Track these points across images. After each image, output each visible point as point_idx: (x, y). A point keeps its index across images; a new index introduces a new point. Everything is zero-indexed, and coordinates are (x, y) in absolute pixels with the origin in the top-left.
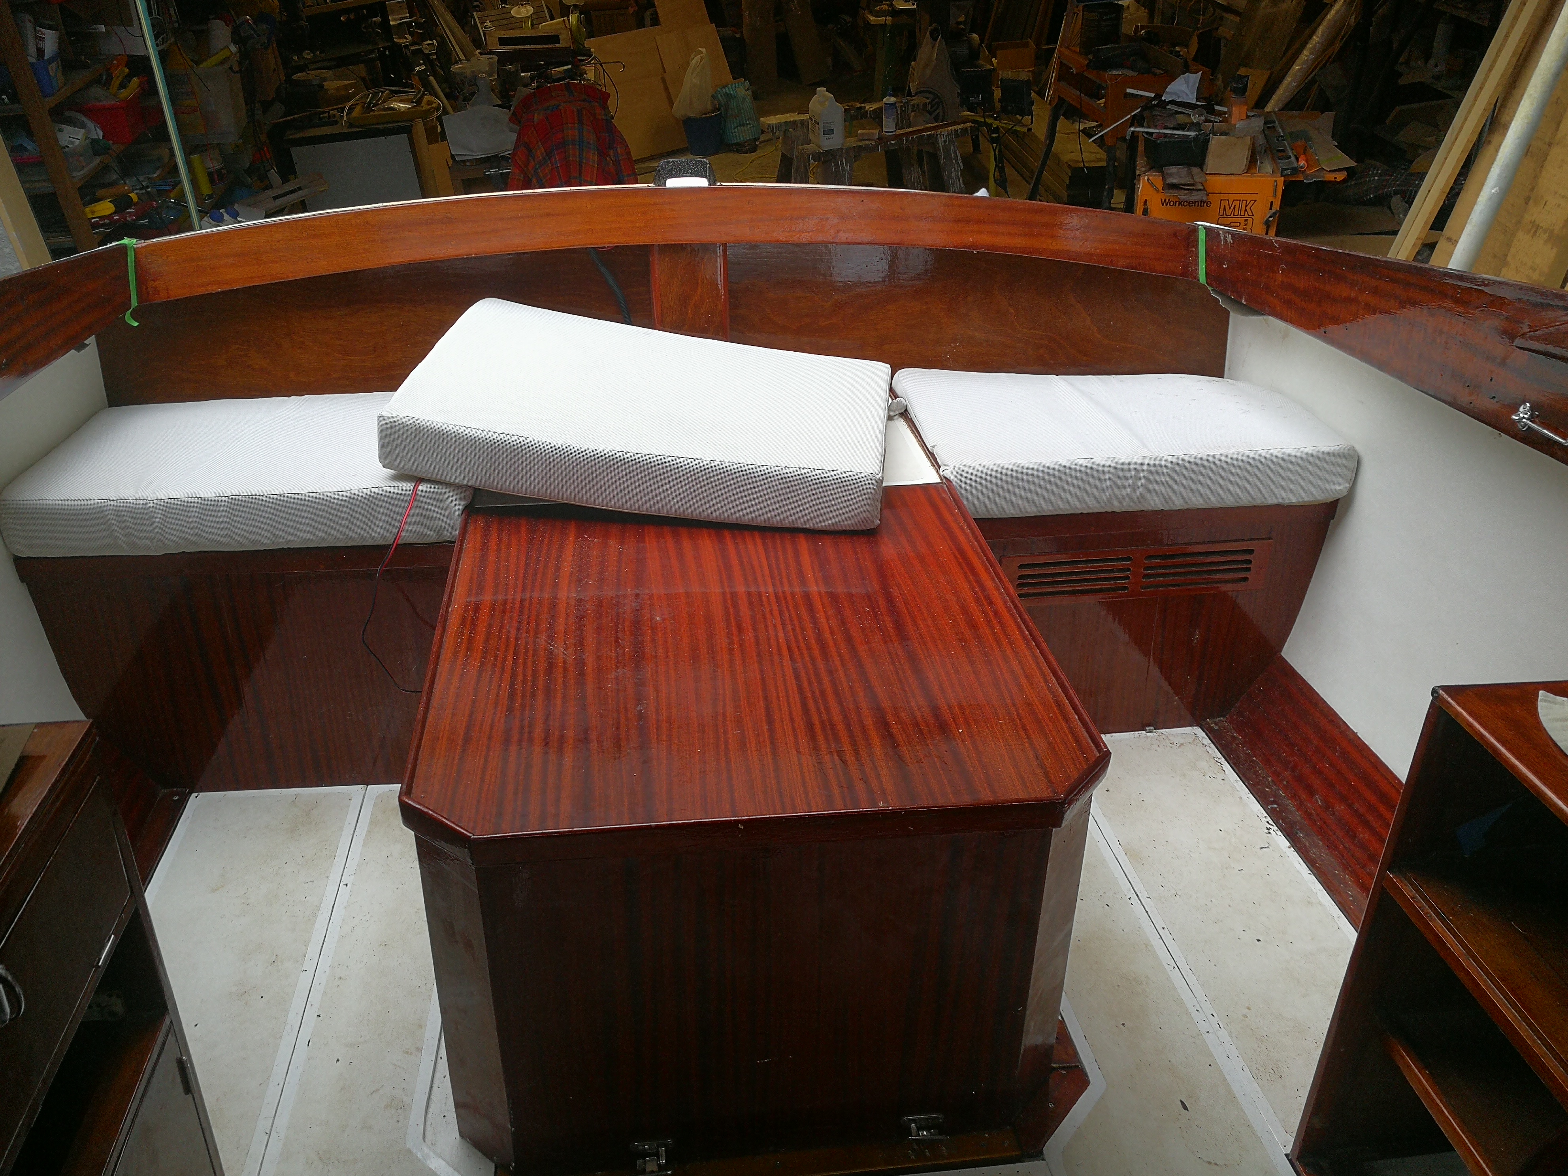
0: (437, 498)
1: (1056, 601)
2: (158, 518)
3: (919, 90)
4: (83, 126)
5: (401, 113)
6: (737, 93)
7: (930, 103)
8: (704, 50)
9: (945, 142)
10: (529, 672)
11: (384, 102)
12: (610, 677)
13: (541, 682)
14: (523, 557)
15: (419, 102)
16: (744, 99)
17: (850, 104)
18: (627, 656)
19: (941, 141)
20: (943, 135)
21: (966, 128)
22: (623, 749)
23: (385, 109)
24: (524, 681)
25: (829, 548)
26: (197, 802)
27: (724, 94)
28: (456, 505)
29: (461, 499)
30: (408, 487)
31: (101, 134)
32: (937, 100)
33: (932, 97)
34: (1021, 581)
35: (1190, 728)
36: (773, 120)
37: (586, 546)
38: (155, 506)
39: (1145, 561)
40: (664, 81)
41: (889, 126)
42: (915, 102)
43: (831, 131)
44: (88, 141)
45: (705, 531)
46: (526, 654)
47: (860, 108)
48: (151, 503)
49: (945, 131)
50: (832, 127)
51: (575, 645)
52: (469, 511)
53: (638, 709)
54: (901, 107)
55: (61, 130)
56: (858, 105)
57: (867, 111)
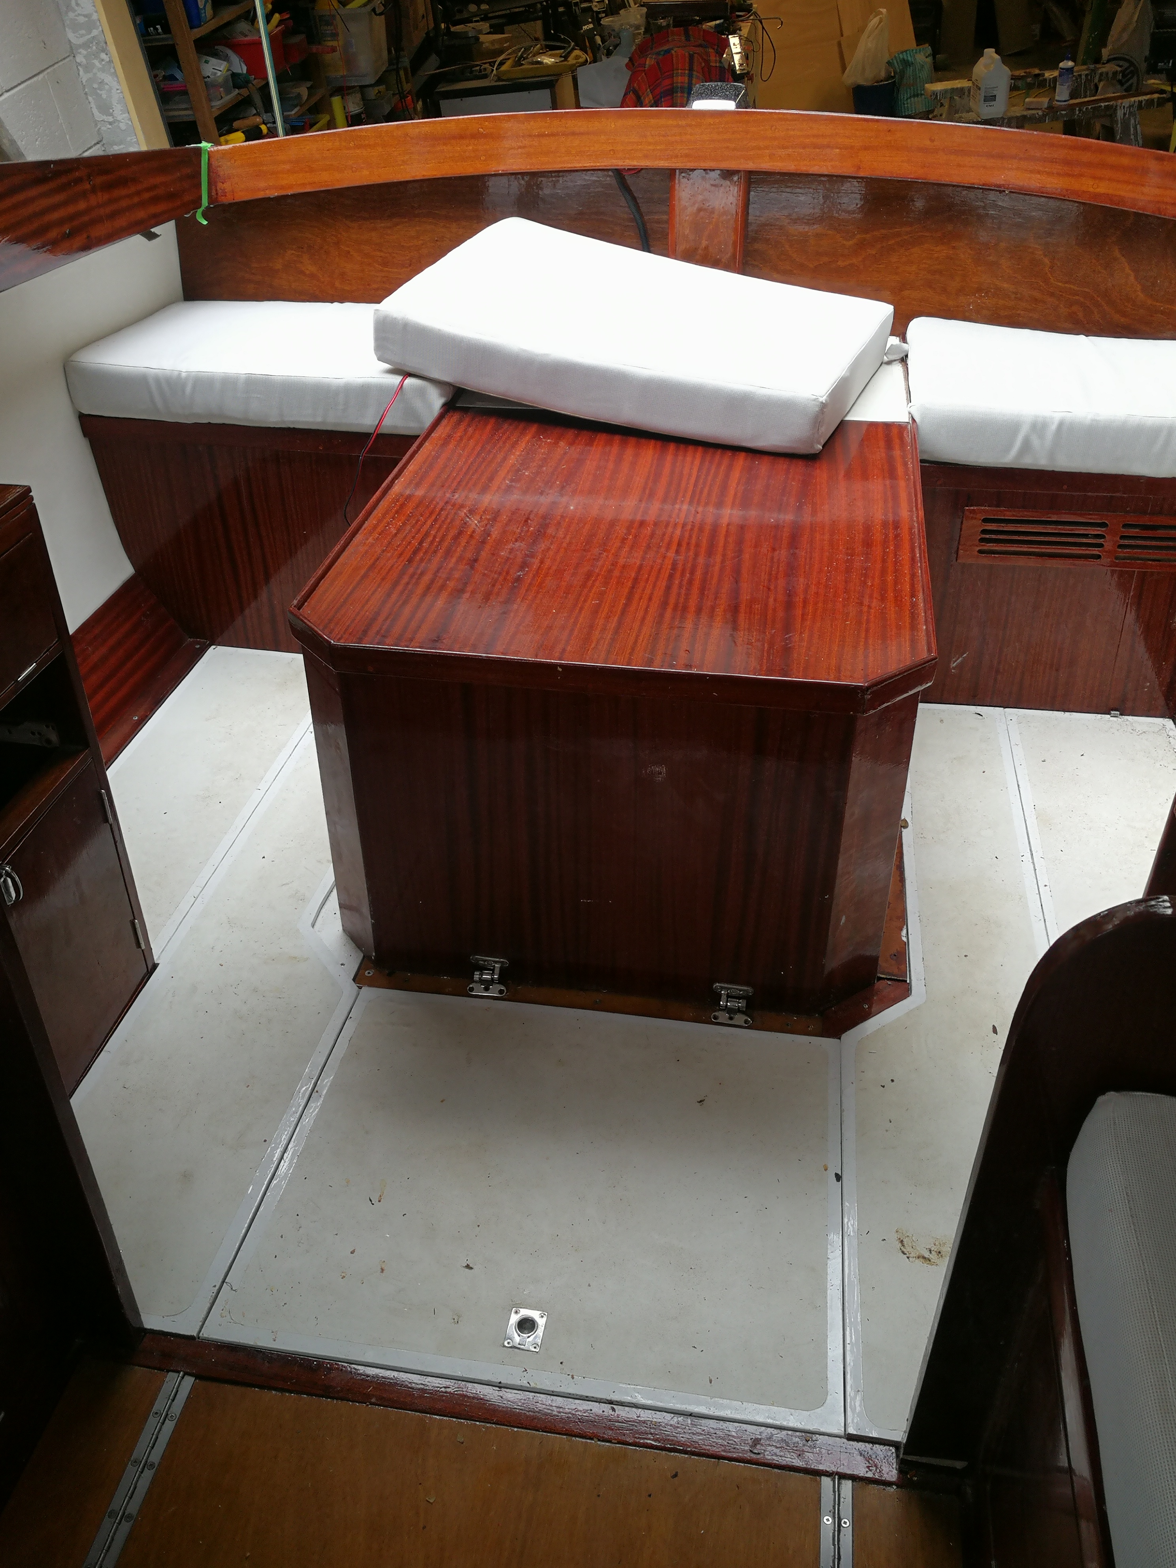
0: (421, 393)
1: (1022, 561)
2: (188, 389)
3: (1112, 57)
4: (226, 58)
5: (548, 67)
6: (915, 59)
7: (1121, 71)
8: (884, 11)
9: (1125, 114)
10: (440, 535)
11: (534, 56)
12: (506, 547)
13: (445, 544)
14: (478, 448)
15: (566, 58)
16: (922, 66)
17: (1028, 71)
18: (529, 534)
19: (1120, 113)
20: (1124, 107)
21: (1153, 100)
22: (490, 601)
23: (533, 63)
24: (432, 543)
25: (763, 467)
26: (215, 654)
27: (900, 61)
28: (436, 401)
29: (442, 395)
30: (396, 380)
31: (245, 69)
32: (1132, 68)
33: (1126, 65)
34: (984, 536)
35: (1162, 719)
36: (939, 87)
37: (537, 444)
38: (187, 378)
39: (1122, 529)
40: (839, 44)
41: (1062, 94)
42: (1104, 70)
43: (993, 98)
44: (230, 72)
45: (653, 442)
46: (443, 522)
47: (1037, 76)
48: (184, 375)
49: (1126, 102)
50: (995, 93)
51: (489, 520)
52: (449, 407)
53: (519, 574)
54: (1087, 75)
55: (207, 62)
56: (1037, 71)
57: (1046, 80)
